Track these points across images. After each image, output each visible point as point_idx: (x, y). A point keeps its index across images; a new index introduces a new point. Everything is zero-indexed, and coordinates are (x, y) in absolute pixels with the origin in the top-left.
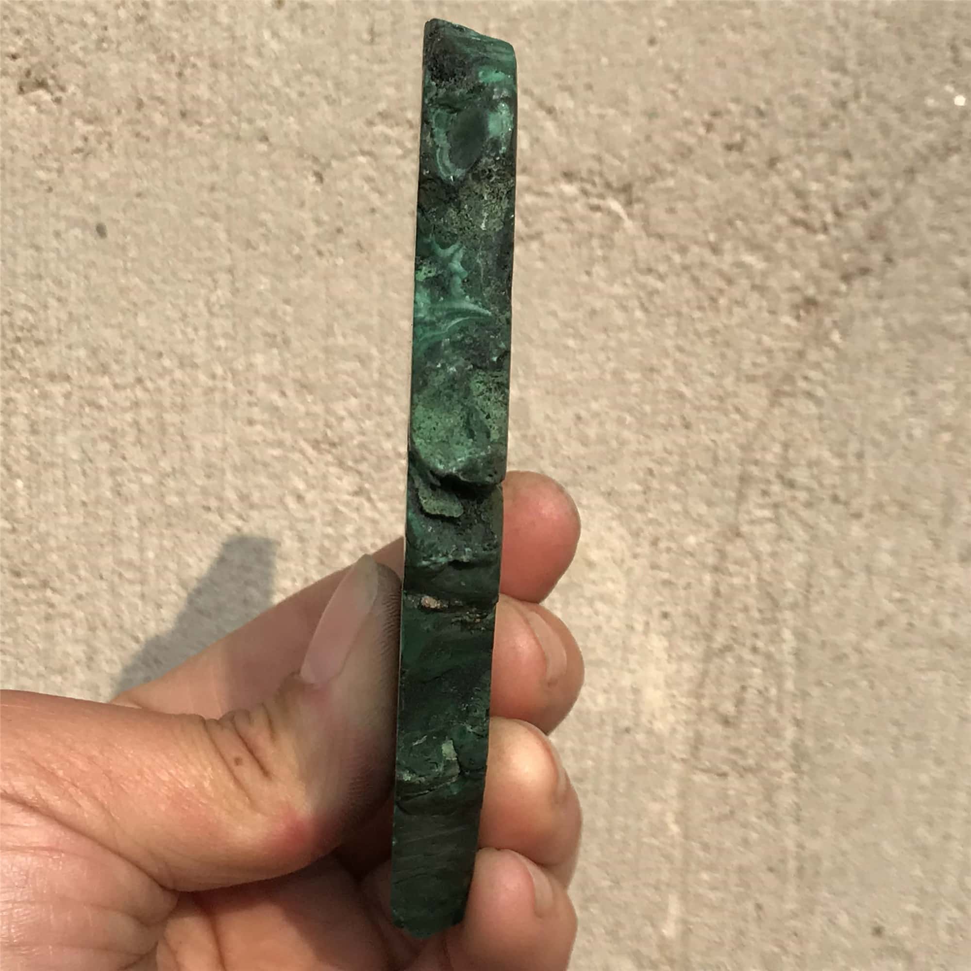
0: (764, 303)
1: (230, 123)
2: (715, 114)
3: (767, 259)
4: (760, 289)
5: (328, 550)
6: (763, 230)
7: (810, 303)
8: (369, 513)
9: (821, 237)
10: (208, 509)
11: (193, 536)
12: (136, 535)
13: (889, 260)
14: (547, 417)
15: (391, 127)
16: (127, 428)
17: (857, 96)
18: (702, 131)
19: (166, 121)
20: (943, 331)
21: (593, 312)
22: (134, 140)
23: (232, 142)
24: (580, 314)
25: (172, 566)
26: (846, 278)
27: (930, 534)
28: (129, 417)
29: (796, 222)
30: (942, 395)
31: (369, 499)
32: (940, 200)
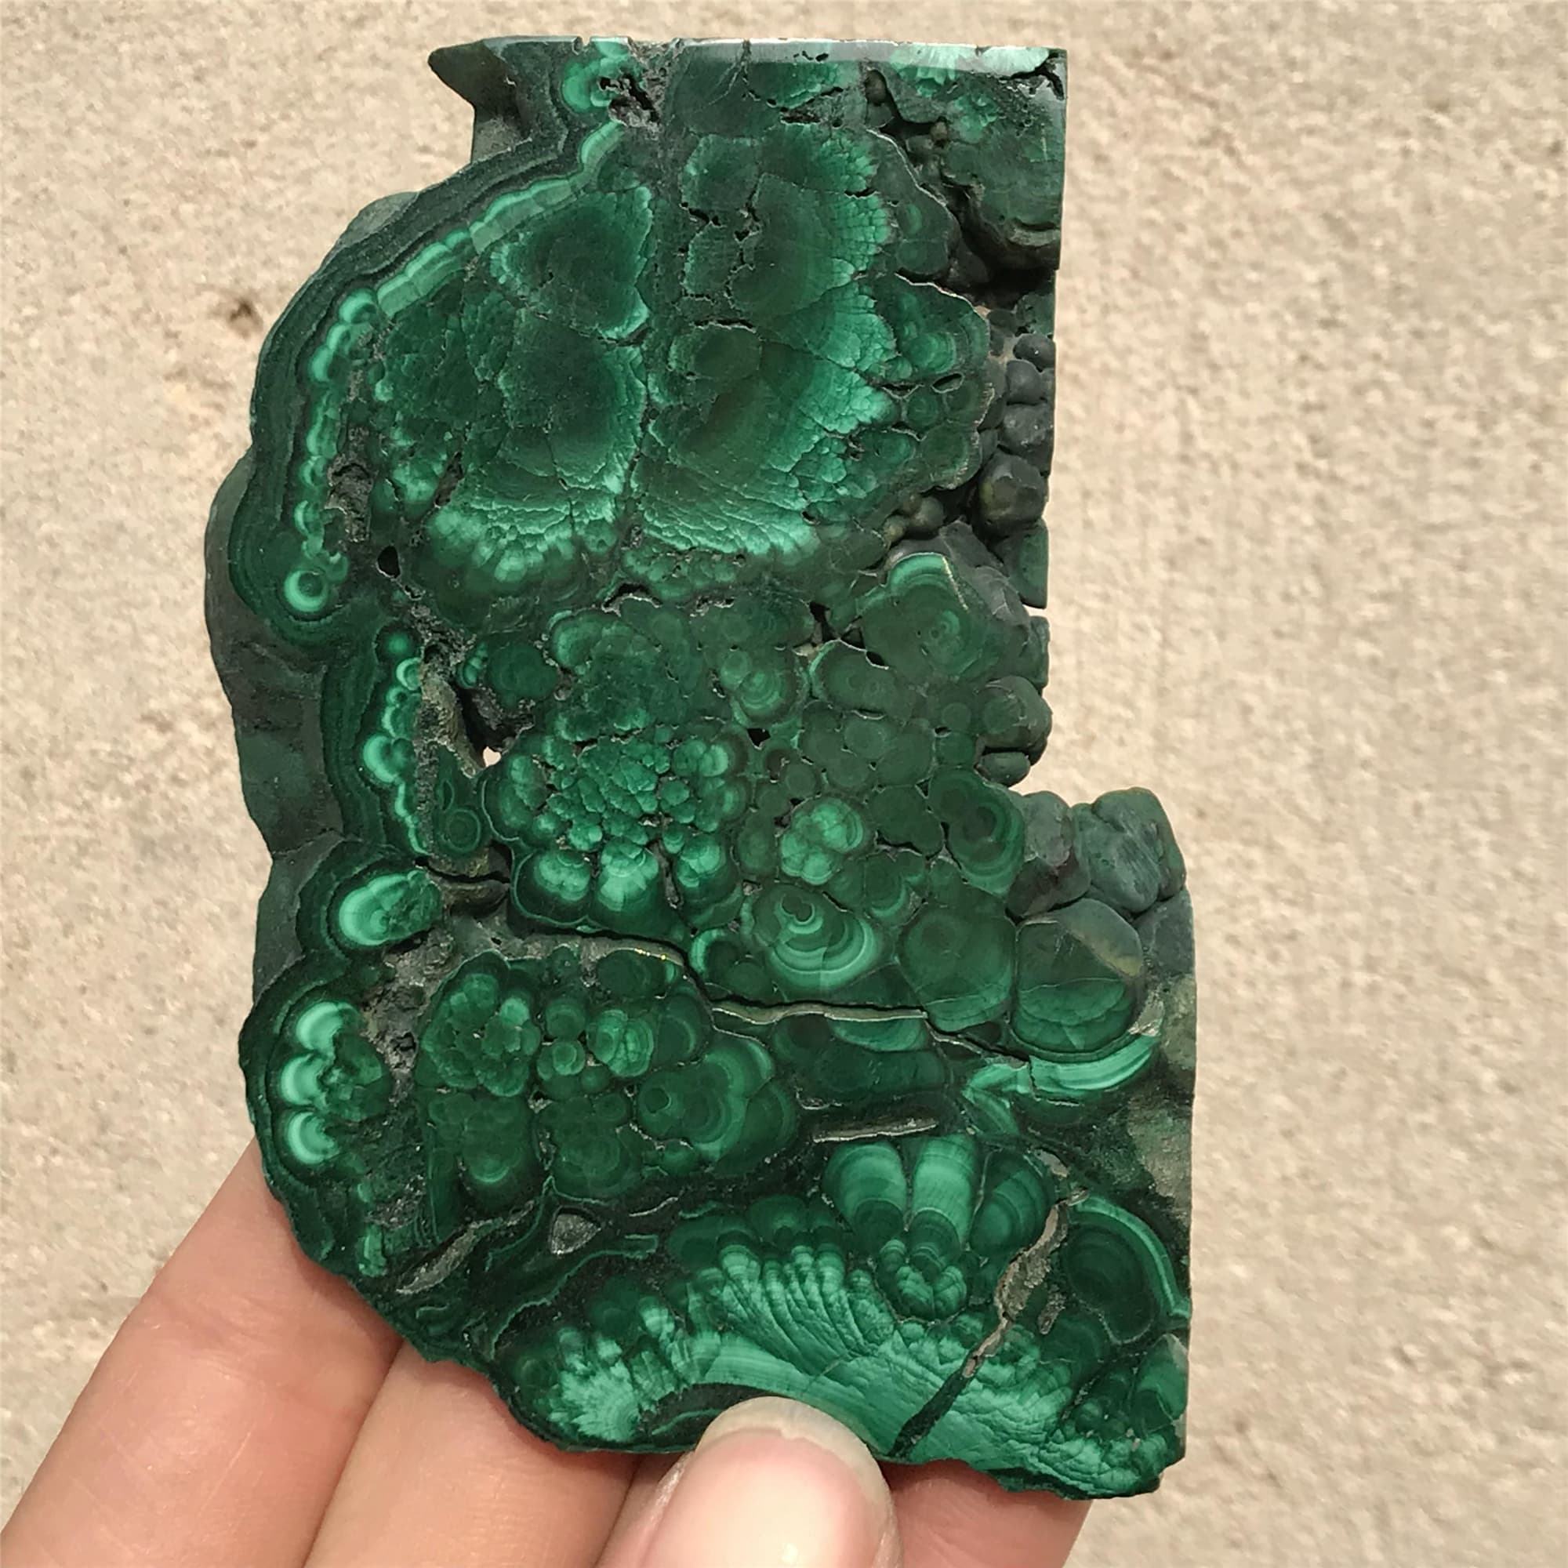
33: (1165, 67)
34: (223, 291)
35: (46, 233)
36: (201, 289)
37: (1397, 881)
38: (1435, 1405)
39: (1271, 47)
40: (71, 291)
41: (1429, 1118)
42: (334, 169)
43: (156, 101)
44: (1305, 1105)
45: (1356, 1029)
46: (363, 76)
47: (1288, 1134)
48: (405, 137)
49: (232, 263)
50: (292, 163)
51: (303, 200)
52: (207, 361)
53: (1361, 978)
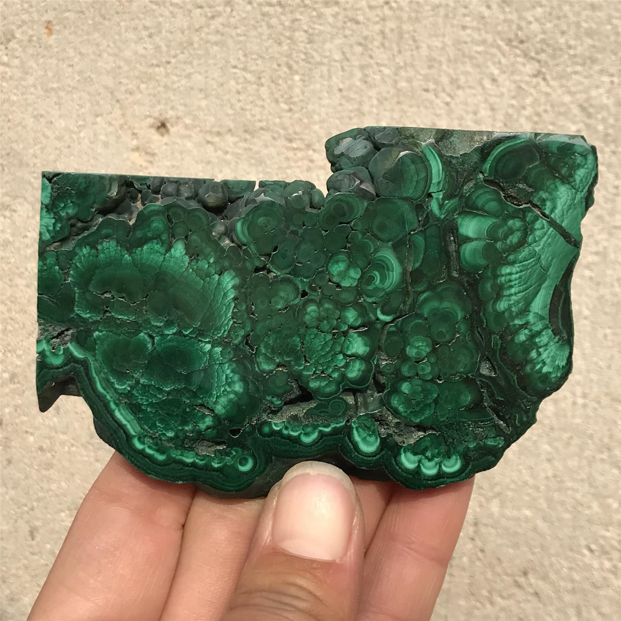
33: (521, 46)
34: (155, 118)
35: (89, 93)
36: (147, 117)
37: (596, 364)
38: (602, 569)
39: (562, 40)
40: (97, 116)
41: (605, 456)
42: (200, 73)
43: (133, 45)
44: (556, 449)
45: (578, 421)
46: (213, 38)
47: (549, 460)
48: (227, 62)
49: (159, 107)
50: (184, 70)
51: (188, 84)
52: (148, 145)
53: (580, 401)
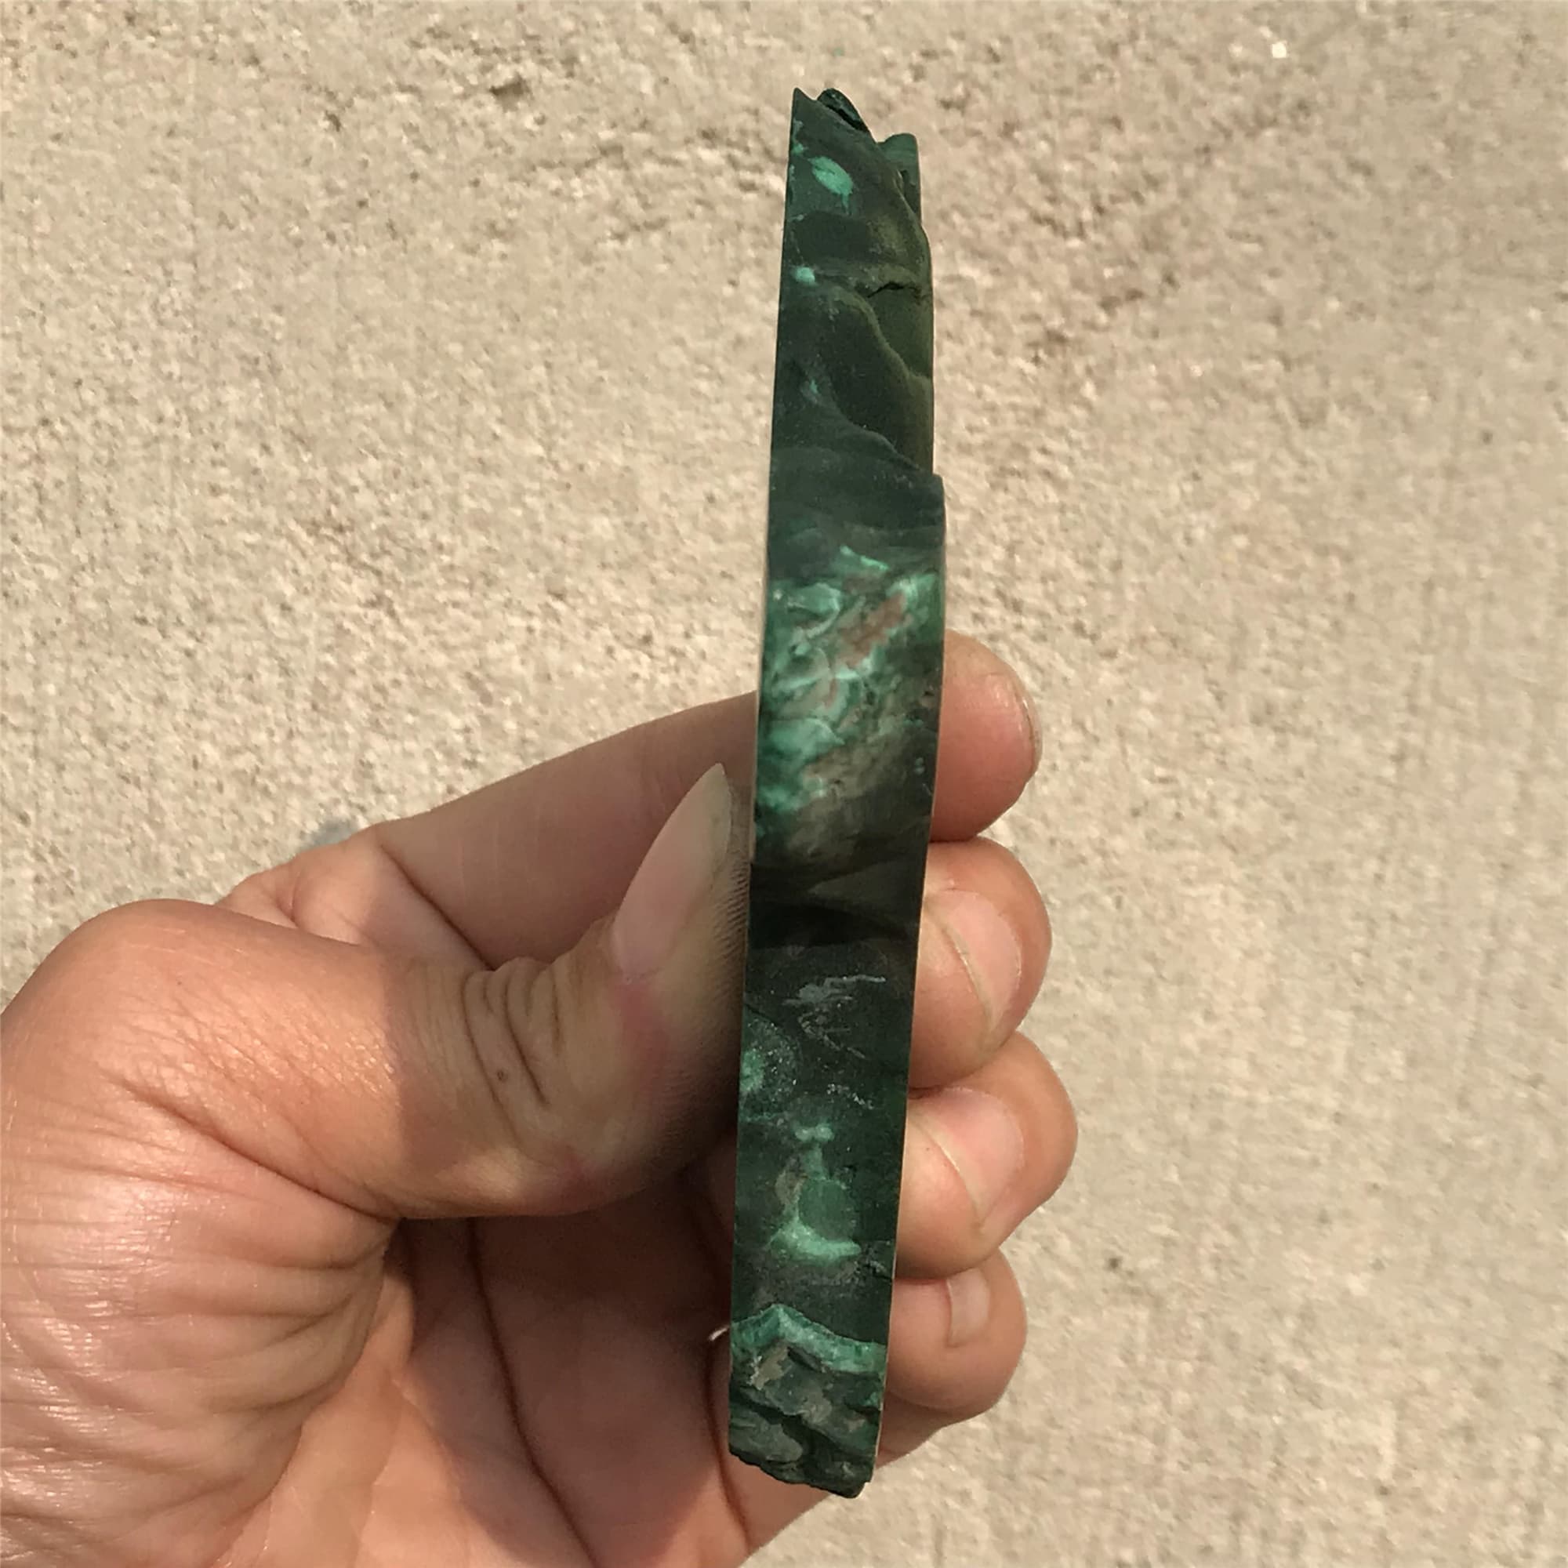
0: (989, 338)
1: (202, 34)
2: (927, 55)
3: (995, 272)
4: (984, 316)
5: (325, 688)
6: (990, 228)
7: (1055, 339)
8: (391, 635)
9: (1075, 243)
10: (143, 621)
11: (119, 662)
12: (29, 657)
13: (1169, 280)
14: (664, 498)
15: (447, 52)
16: (22, 495)
17: (1133, 37)
18: (907, 78)
19: (102, 27)
20: (1243, 386)
21: (739, 342)
22: (52, 54)
23: (205, 63)
24: (719, 345)
25: (85, 707)
26: (1108, 305)
27: (1210, 682)
28: (26, 476)
29: (1039, 219)
30: (1237, 481)
31: (392, 614)
32: (1245, 195)
